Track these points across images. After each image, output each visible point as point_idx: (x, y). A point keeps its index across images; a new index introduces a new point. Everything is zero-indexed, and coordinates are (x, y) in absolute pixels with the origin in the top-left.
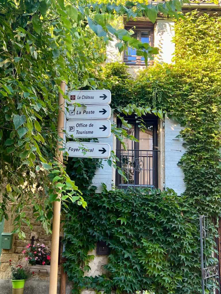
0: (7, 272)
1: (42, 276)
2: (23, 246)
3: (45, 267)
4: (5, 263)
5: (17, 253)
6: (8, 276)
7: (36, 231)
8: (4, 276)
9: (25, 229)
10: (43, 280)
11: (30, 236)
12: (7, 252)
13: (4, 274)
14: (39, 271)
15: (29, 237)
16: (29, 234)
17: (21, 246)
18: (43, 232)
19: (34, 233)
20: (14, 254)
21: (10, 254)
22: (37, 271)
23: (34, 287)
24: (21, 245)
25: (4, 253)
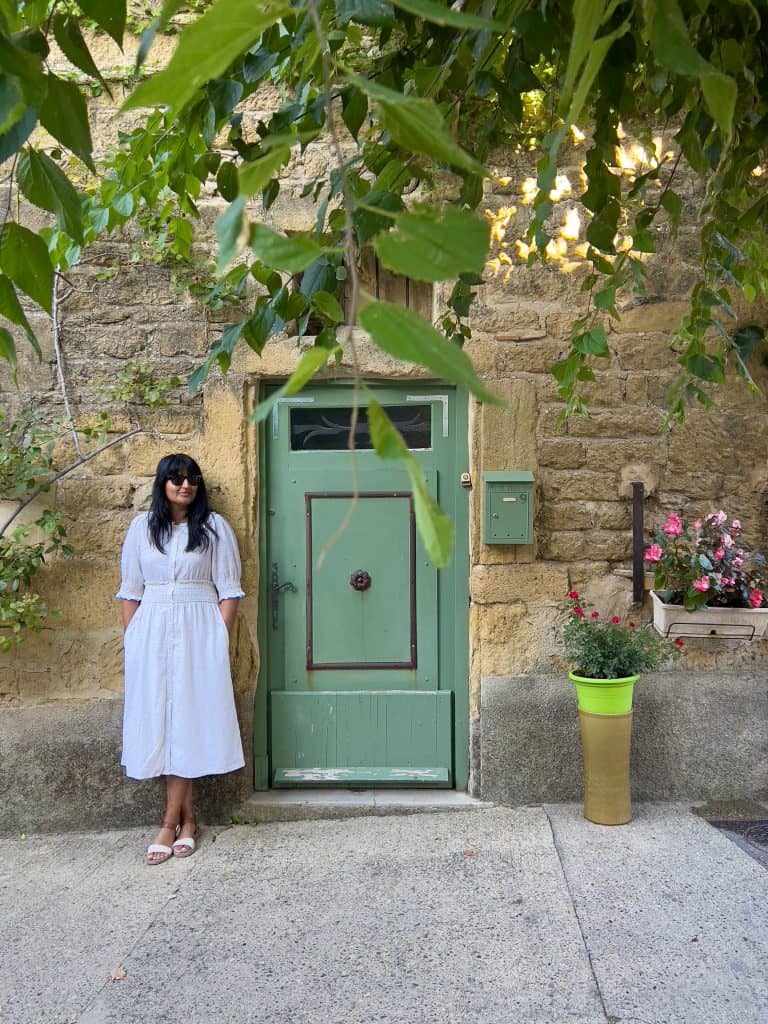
0: (519, 645)
1: (691, 654)
2: (582, 530)
3: (746, 618)
4: (501, 608)
5: (557, 560)
6: (525, 662)
7: (647, 460)
8: (504, 662)
9: (591, 453)
10: (697, 669)
11: (618, 481)
12: (510, 558)
13: (504, 652)
14: (713, 632)
15: (615, 488)
16: (612, 475)
17: (575, 530)
18: (677, 462)
19: (636, 468)
20: (542, 567)
21: (527, 566)
22: (705, 632)
23: (659, 699)
24: (570, 525)
25: (492, 560)
